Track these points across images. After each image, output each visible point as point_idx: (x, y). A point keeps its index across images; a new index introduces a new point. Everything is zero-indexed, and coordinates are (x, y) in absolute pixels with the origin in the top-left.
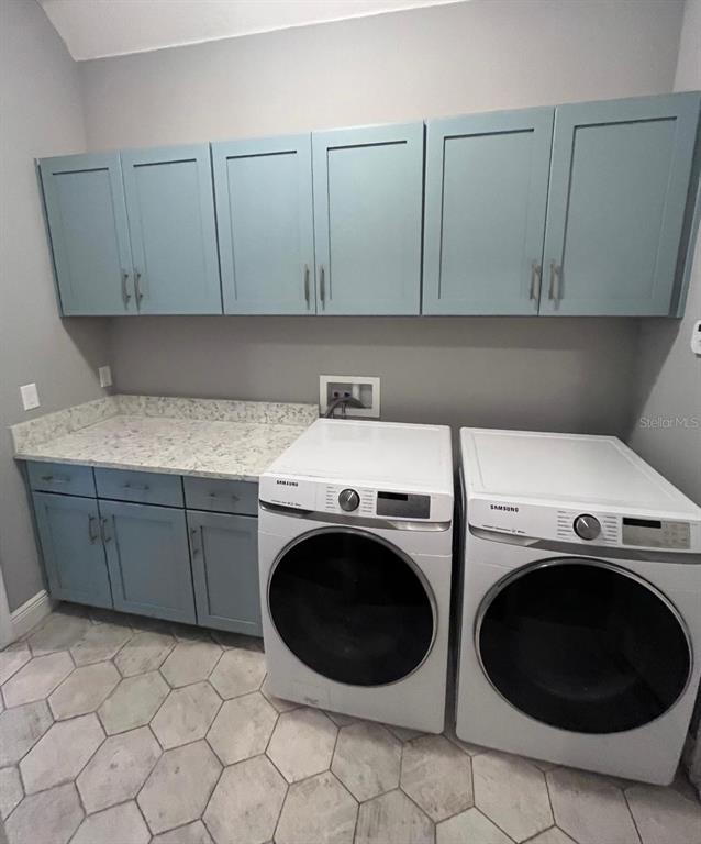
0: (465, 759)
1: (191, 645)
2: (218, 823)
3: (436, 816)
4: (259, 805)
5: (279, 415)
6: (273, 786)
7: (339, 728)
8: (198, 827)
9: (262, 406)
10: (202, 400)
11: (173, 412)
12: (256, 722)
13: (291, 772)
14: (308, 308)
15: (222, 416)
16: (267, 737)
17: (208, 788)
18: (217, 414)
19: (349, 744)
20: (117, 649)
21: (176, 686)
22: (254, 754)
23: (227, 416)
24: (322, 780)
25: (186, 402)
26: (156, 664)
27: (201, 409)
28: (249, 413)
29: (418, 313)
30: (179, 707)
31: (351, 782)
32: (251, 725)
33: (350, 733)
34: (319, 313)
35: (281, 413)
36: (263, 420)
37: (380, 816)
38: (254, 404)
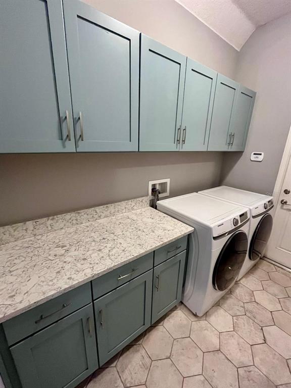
0: (240, 284)
1: (147, 338)
2: (241, 362)
3: (254, 300)
4: (238, 344)
5: (132, 206)
6: (233, 336)
7: (219, 306)
8: (241, 371)
9: (124, 203)
10: (86, 210)
11: (62, 225)
12: (205, 330)
13: (230, 328)
14: (177, 148)
15: (100, 217)
16: (214, 329)
17: (226, 360)
18: (97, 216)
19: (226, 306)
20: (119, 381)
21: (169, 355)
22: (218, 336)
23: (103, 215)
24: (235, 320)
25: (73, 214)
26: (147, 360)
27: (86, 216)
28: (117, 209)
29: (206, 150)
30: (183, 358)
31: (238, 313)
32: (206, 331)
33: (222, 304)
34: (180, 151)
35: (133, 204)
36: (124, 211)
37: (251, 312)
38: (119, 203)
